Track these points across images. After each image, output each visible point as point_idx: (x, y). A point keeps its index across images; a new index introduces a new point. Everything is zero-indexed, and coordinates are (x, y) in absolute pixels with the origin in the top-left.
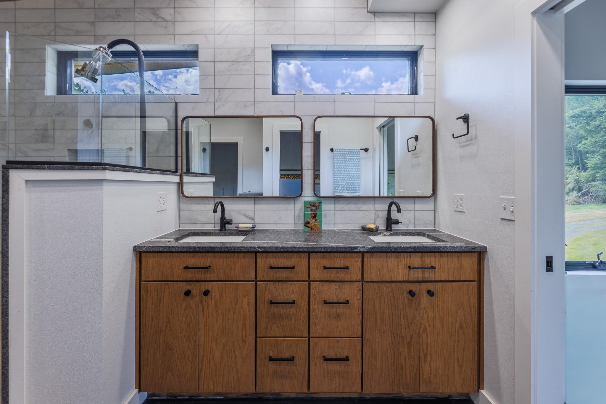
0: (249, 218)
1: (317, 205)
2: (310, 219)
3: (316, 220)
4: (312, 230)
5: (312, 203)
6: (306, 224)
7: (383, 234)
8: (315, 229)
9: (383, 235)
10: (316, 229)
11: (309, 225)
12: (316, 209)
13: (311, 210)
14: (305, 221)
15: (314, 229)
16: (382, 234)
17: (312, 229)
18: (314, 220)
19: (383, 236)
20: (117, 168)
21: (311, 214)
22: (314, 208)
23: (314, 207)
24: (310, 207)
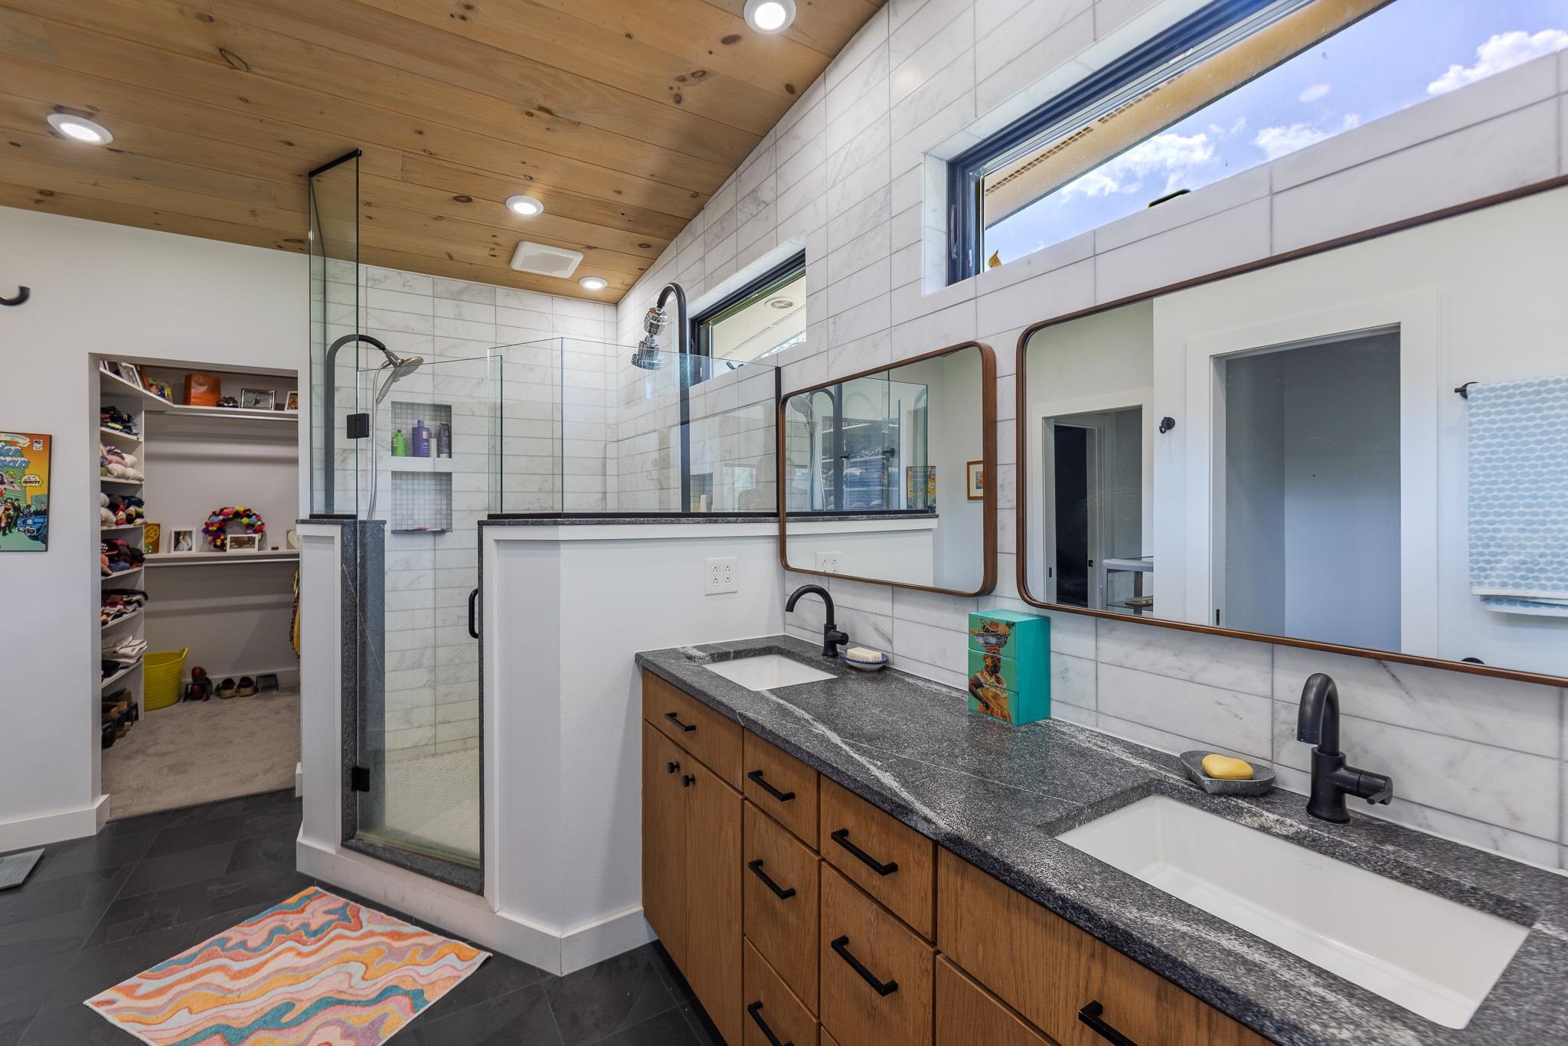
0: (883, 635)
1: (1001, 630)
2: (982, 672)
3: (998, 680)
4: (989, 712)
5: (988, 622)
6: (975, 685)
7: (1257, 822)
8: (995, 709)
9: (1256, 826)
10: (999, 712)
11: (979, 691)
12: (1000, 645)
13: (986, 643)
14: (971, 678)
15: (992, 711)
16: (1249, 820)
17: (987, 707)
18: (993, 680)
19: (1254, 828)
20: (583, 519)
21: (985, 657)
22: (993, 640)
23: (992, 636)
24: (983, 635)
